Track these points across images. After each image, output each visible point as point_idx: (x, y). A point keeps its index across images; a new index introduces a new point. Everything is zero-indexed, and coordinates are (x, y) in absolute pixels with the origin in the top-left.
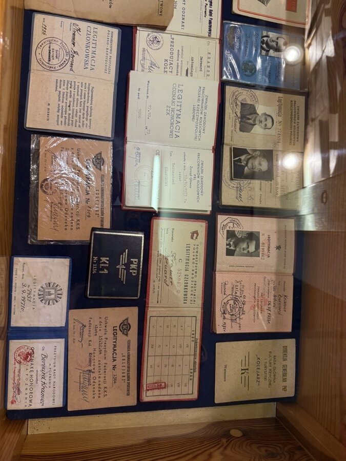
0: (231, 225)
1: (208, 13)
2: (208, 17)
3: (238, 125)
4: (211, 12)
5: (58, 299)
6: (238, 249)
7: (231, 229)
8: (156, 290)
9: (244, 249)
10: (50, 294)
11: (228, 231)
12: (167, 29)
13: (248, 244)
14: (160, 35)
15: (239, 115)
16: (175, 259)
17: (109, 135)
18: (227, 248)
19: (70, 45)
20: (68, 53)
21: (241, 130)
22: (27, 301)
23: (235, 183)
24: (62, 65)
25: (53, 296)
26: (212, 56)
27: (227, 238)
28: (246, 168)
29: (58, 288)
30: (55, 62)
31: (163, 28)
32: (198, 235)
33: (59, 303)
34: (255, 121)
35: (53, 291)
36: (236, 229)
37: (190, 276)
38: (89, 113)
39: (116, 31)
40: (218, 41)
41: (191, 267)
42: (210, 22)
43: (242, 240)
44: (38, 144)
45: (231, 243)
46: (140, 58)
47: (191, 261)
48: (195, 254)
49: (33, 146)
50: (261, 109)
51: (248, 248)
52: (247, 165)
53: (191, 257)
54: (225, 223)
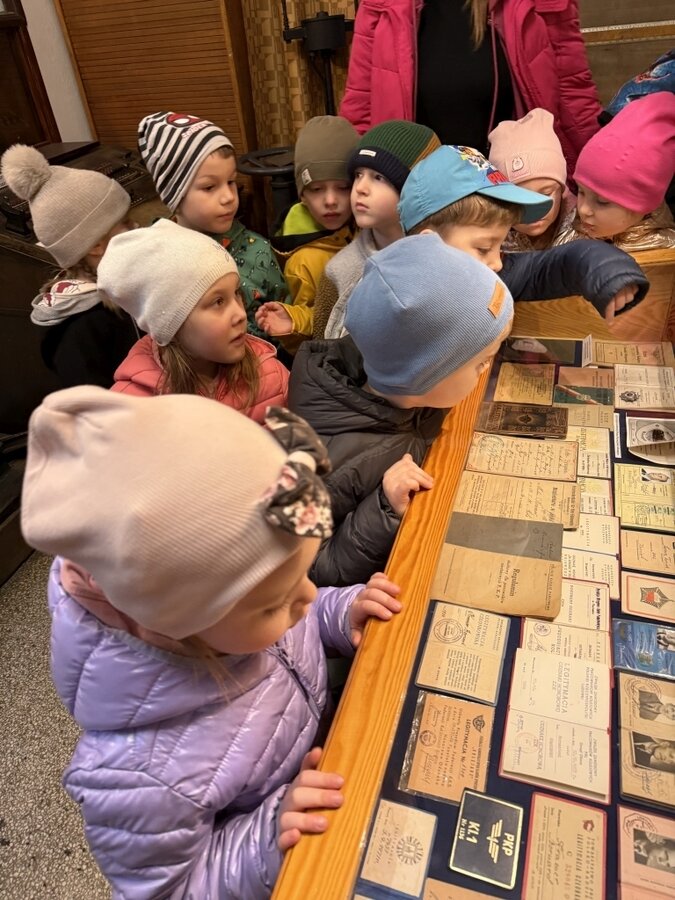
0: (640, 824)
1: (595, 611)
2: (596, 614)
3: (638, 712)
4: (598, 611)
5: (417, 860)
6: (651, 858)
7: (639, 828)
8: (536, 884)
9: (660, 859)
10: (409, 851)
11: (635, 830)
12: (555, 620)
13: (666, 853)
14: (547, 625)
15: (638, 701)
16: (562, 850)
17: (493, 701)
18: (635, 853)
19: (464, 626)
20: (461, 631)
21: (641, 716)
22: (384, 852)
23: (640, 771)
24: (455, 640)
25: (412, 854)
26: (602, 645)
27: (635, 839)
28: (652, 757)
29: (419, 847)
30: (450, 636)
31: (550, 620)
32: (593, 826)
33: (418, 865)
34: (658, 709)
35: (413, 848)
36: (648, 831)
37: (583, 880)
38: (475, 679)
39: (506, 621)
40: (607, 634)
41: (584, 866)
42: (598, 618)
43: (658, 847)
44: (424, 699)
45: (641, 847)
46: (528, 641)
47: (584, 859)
48: (590, 850)
49: (420, 700)
50: (664, 699)
51: (667, 859)
52: (653, 753)
53: (584, 854)
54: (631, 819)
